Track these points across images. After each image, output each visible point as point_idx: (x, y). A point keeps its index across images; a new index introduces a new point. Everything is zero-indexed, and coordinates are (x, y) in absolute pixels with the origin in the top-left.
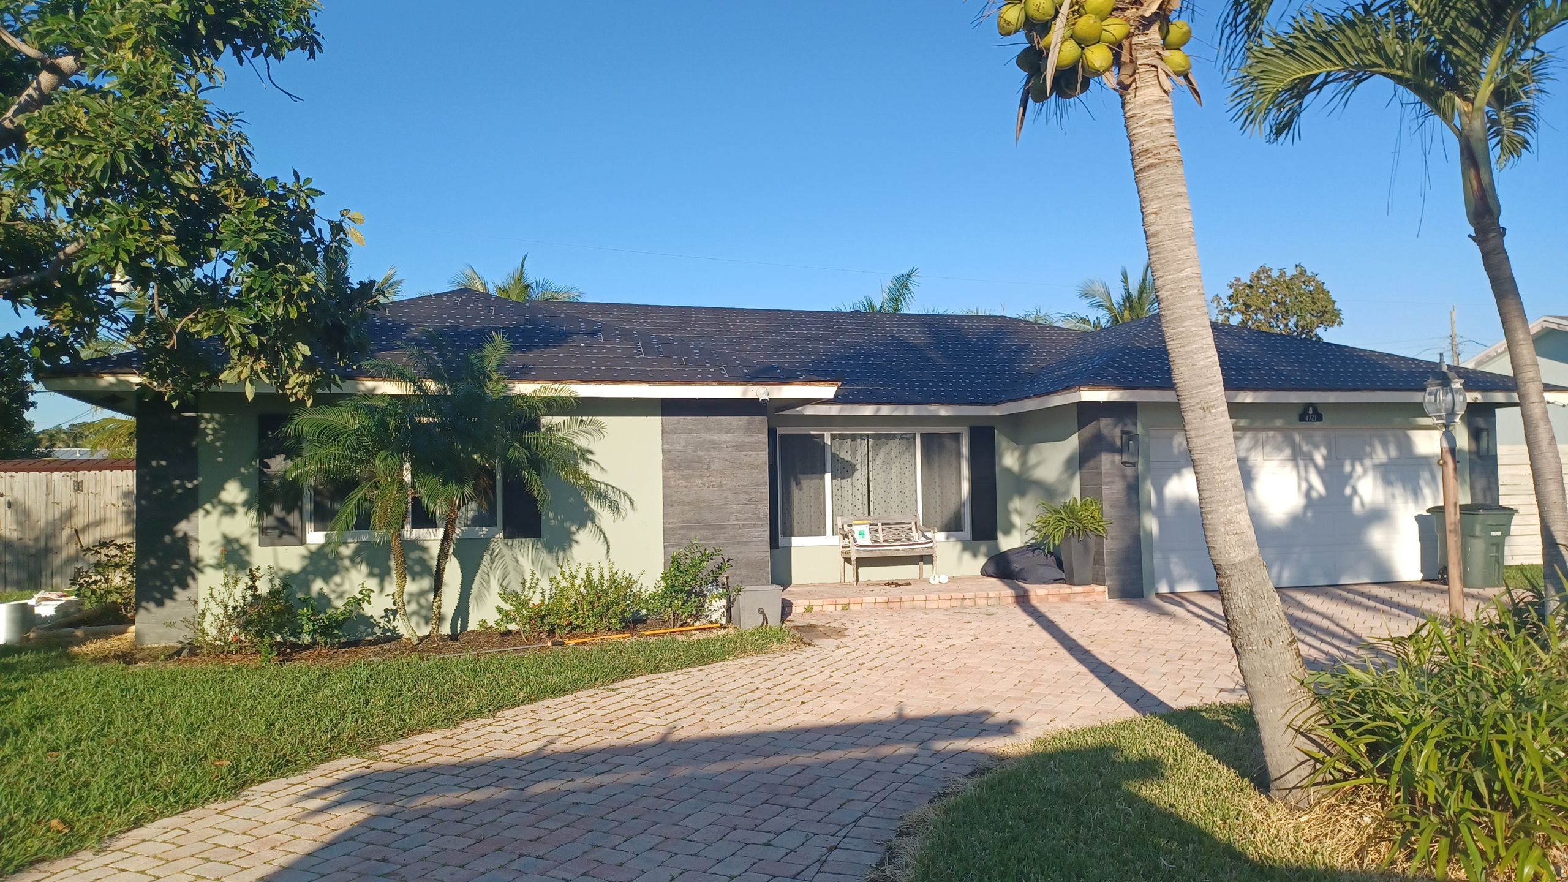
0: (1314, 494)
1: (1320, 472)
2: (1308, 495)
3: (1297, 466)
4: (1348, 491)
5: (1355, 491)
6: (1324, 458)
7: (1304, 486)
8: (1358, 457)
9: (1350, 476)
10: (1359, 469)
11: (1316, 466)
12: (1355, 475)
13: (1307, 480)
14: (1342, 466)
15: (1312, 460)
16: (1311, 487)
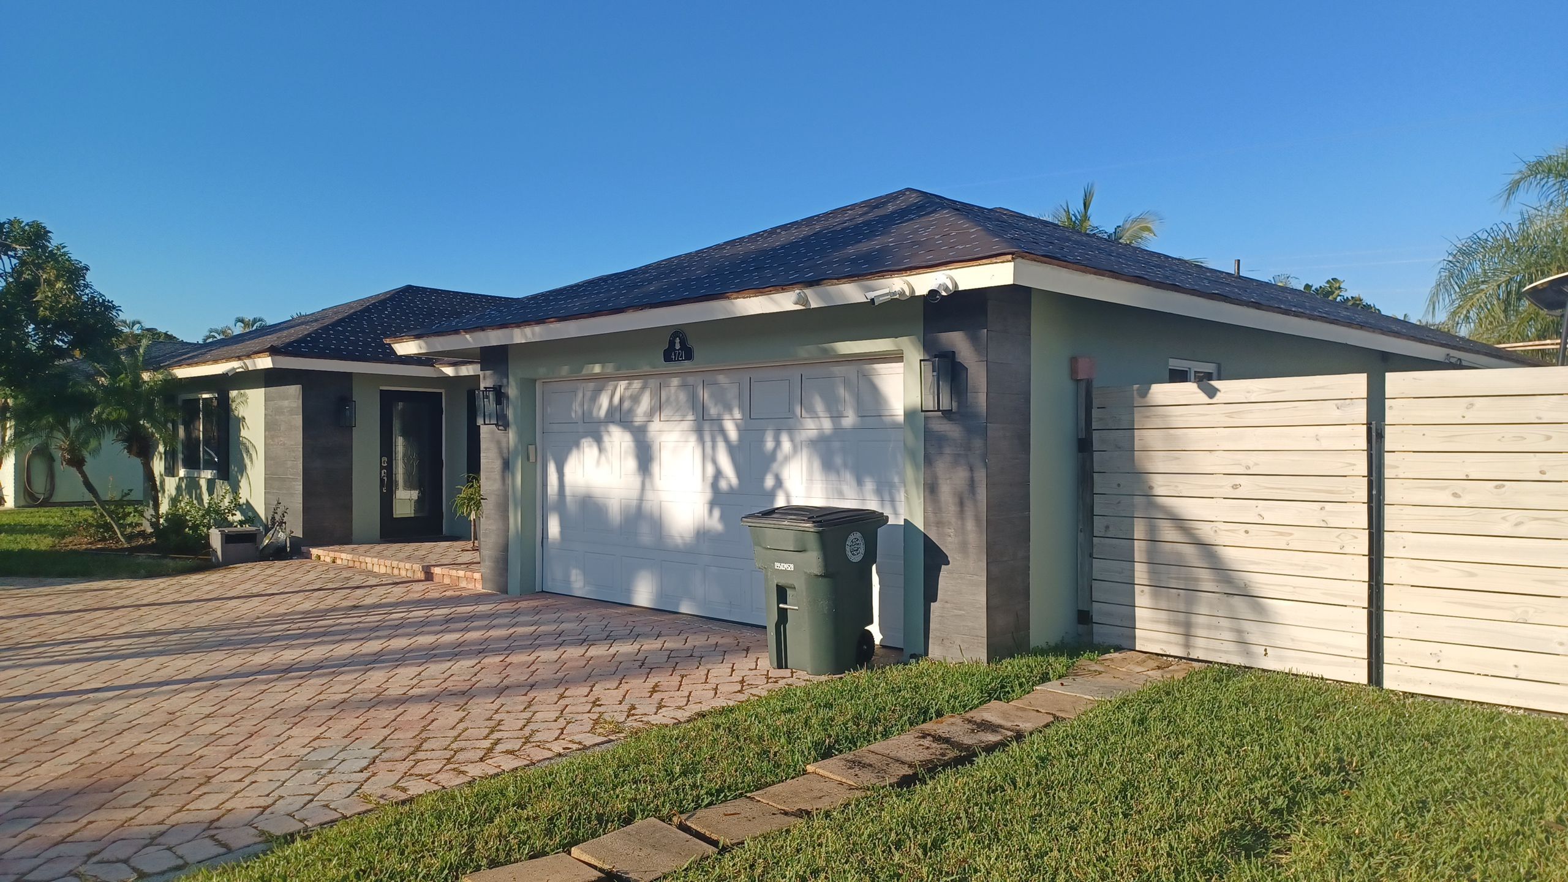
0: (723, 485)
1: (732, 450)
2: (715, 485)
3: (701, 440)
4: (769, 482)
5: (779, 483)
6: (738, 428)
7: (710, 470)
8: (785, 423)
9: (772, 457)
10: (786, 445)
11: (726, 440)
12: (780, 456)
13: (714, 462)
14: (762, 441)
15: (723, 431)
16: (718, 474)
